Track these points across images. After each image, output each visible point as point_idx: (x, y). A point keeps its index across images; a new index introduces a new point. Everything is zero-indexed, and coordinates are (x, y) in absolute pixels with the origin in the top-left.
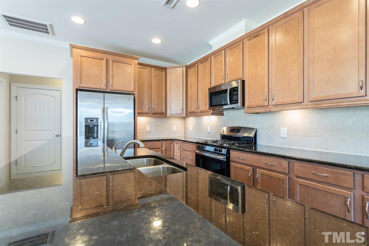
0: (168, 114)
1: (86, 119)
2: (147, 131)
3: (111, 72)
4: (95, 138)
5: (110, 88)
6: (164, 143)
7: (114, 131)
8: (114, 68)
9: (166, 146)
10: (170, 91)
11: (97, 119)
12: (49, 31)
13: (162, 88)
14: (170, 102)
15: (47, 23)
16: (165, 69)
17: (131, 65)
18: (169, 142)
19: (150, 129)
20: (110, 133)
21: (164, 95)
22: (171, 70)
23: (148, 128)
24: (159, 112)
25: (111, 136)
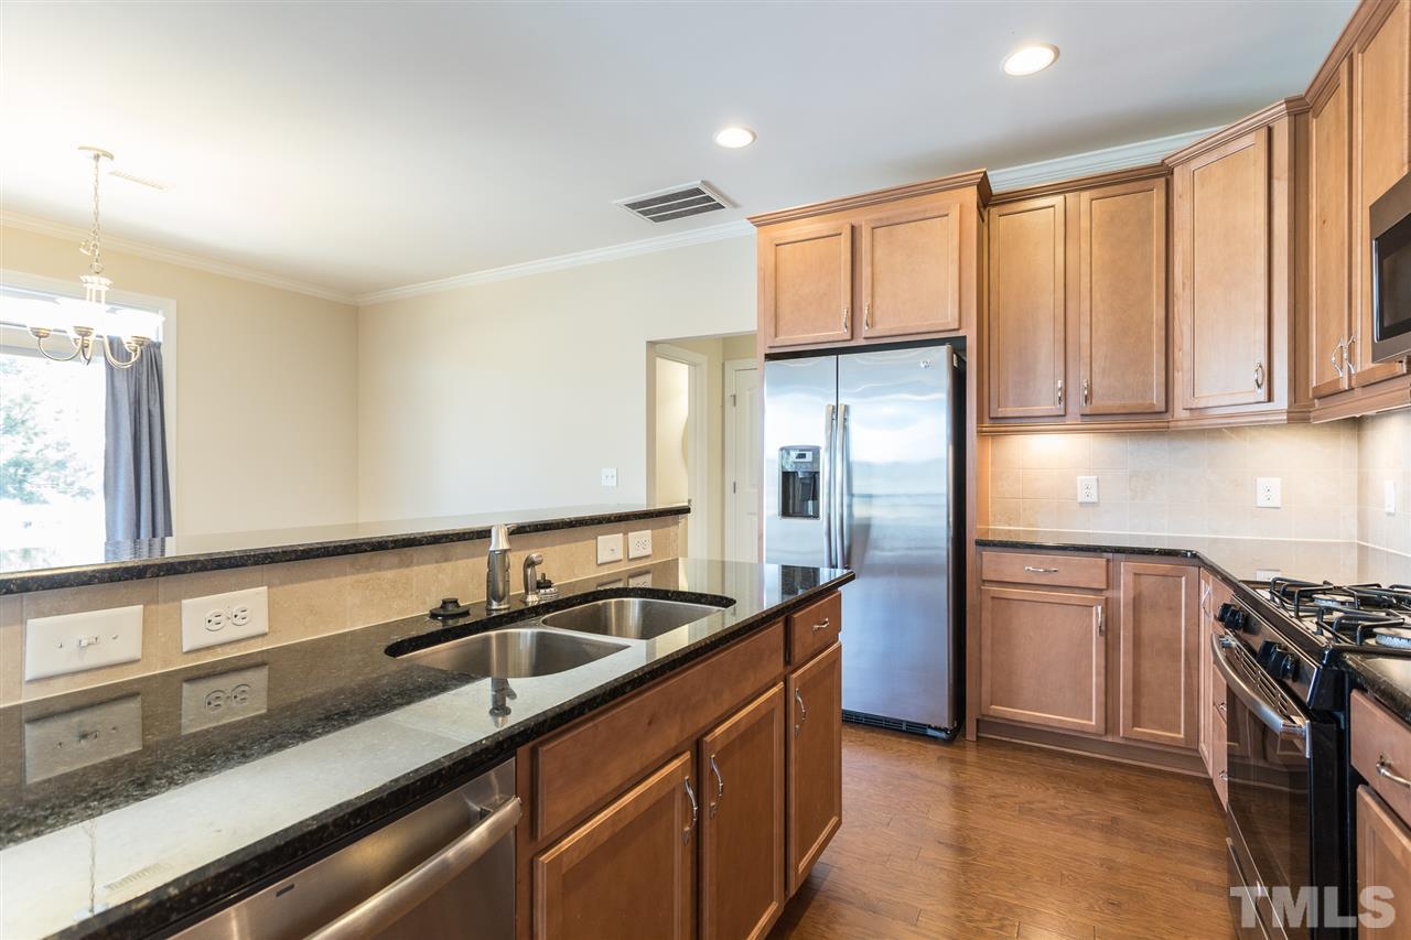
0: (1179, 412)
1: (786, 450)
2: (1080, 500)
3: (865, 271)
4: (808, 517)
5: (865, 331)
6: (1126, 568)
7: (870, 496)
8: (879, 253)
9: (1136, 584)
10: (1188, 283)
11: (816, 451)
12: (718, 200)
13: (1148, 278)
14: (1187, 346)
15: (695, 183)
16: (1163, 173)
17: (947, 215)
18: (1164, 566)
19: (1094, 491)
20: (855, 500)
21: (1158, 313)
22: (1194, 165)
23: (1085, 487)
24: (1124, 407)
25: (860, 511)
